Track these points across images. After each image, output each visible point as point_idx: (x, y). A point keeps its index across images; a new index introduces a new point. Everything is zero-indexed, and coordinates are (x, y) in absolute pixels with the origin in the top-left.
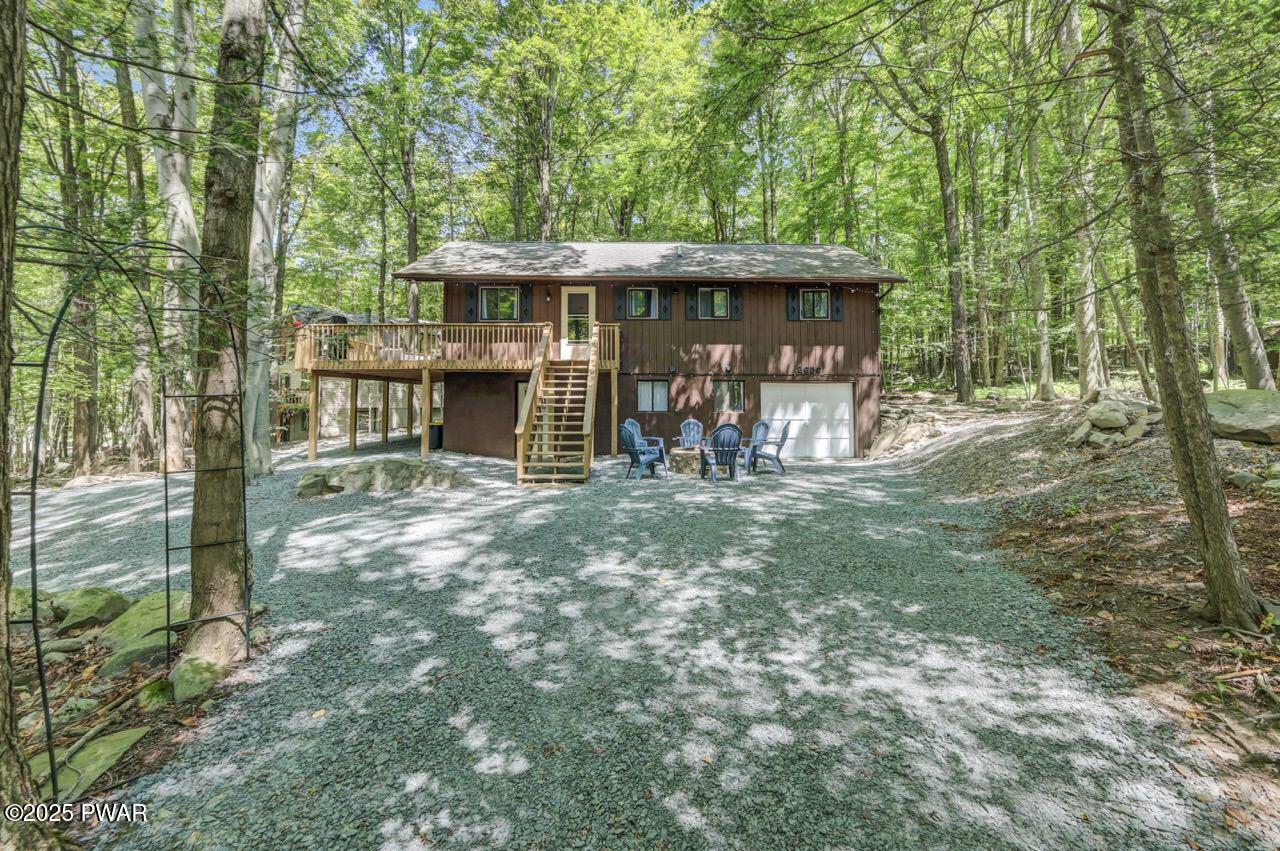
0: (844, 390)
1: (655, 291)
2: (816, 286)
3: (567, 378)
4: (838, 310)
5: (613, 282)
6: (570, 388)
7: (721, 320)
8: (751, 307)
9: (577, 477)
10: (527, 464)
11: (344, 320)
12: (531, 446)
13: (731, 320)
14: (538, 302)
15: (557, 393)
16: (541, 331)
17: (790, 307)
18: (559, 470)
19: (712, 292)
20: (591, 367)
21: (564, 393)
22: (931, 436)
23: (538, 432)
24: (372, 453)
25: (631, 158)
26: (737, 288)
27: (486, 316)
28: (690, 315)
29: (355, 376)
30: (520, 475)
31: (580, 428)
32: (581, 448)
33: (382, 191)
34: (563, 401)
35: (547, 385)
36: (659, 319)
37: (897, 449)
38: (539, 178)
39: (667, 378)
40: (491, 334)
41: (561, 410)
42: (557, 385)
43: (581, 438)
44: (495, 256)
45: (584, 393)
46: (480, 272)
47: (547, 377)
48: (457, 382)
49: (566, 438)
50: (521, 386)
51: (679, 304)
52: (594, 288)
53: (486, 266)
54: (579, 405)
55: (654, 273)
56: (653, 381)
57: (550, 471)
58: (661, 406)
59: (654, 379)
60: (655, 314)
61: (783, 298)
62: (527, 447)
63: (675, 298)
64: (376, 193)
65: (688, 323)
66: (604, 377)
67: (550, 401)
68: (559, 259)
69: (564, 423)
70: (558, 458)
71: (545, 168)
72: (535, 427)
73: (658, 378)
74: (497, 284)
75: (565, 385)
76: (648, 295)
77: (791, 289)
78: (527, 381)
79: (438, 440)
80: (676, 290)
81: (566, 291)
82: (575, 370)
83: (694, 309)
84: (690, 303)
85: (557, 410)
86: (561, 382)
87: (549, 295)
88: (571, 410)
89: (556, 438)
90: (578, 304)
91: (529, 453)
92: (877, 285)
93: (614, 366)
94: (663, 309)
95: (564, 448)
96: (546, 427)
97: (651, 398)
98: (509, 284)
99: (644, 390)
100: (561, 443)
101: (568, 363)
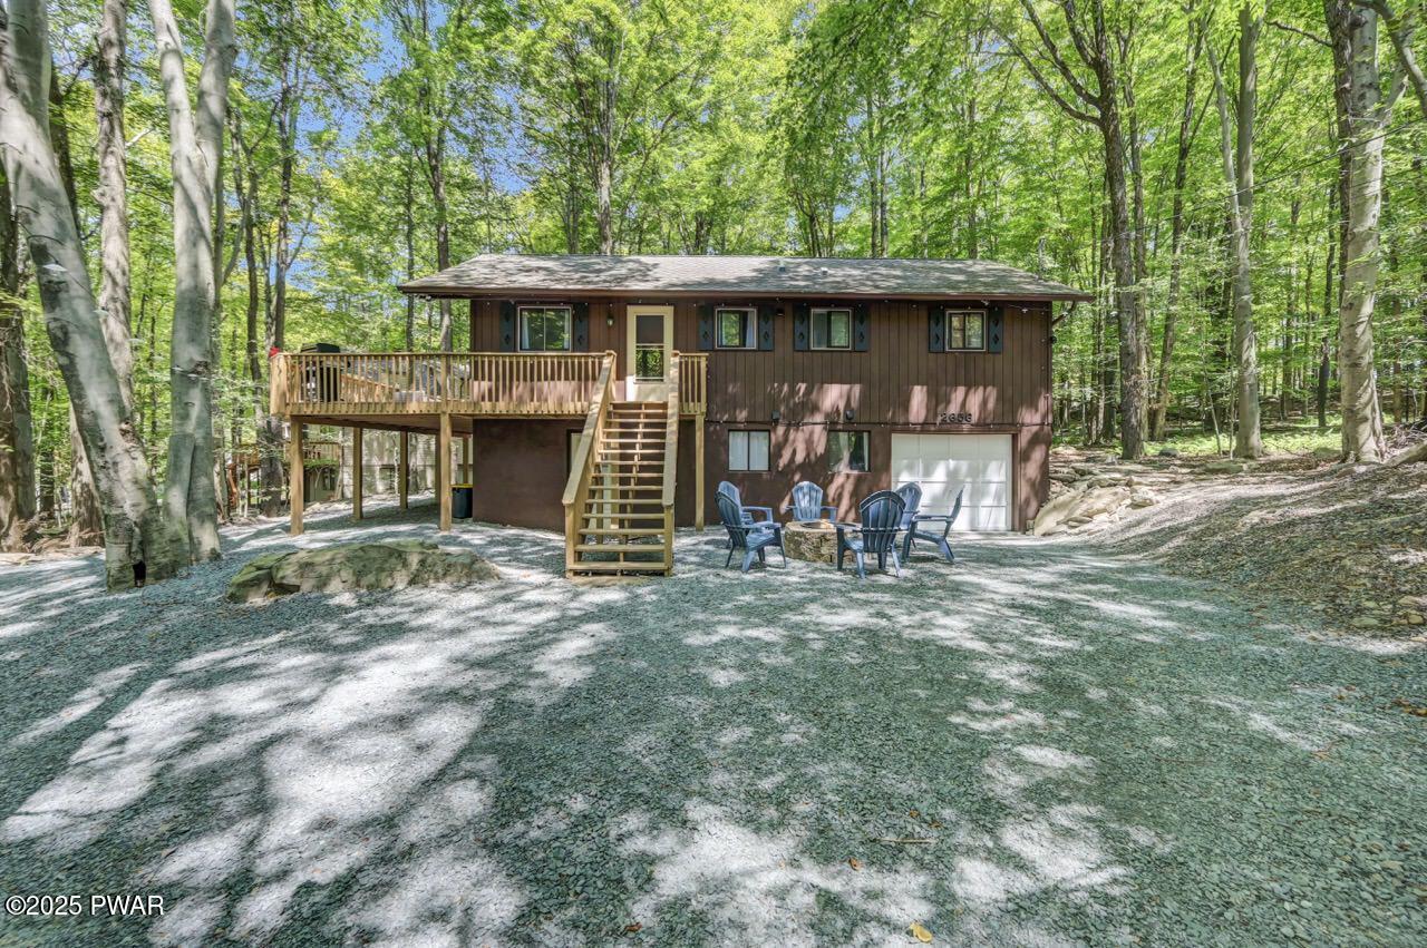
0: (1001, 444)
1: (753, 312)
2: (967, 305)
3: (636, 425)
4: (996, 339)
5: (696, 300)
6: (639, 440)
7: (841, 351)
8: (883, 334)
9: (654, 566)
10: (581, 547)
11: (335, 349)
12: (587, 521)
13: (854, 351)
14: (598, 325)
15: (622, 446)
16: (600, 363)
17: (933, 334)
18: (628, 557)
19: (829, 314)
20: (670, 411)
21: (632, 446)
22: (1136, 506)
23: (597, 500)
24: (381, 523)
25: (708, 165)
26: (861, 308)
27: (526, 344)
28: (799, 345)
29: (359, 424)
30: (571, 564)
31: (658, 494)
32: (659, 524)
33: (408, 206)
34: (631, 457)
35: (609, 435)
36: (759, 350)
37: (1082, 522)
38: (596, 185)
39: (768, 426)
40: (532, 366)
41: (628, 469)
42: (622, 435)
43: (659, 508)
44: (538, 269)
45: (662, 446)
46: (517, 285)
47: (608, 425)
48: (489, 433)
49: (636, 509)
50: (574, 437)
51: (784, 328)
52: (672, 308)
53: (526, 280)
54: (655, 462)
55: (752, 287)
56: (749, 431)
57: (613, 557)
58: (760, 464)
59: (751, 427)
60: (752, 342)
61: (923, 325)
62: (579, 521)
63: (779, 322)
64: (401, 209)
65: (796, 354)
66: (686, 425)
67: (613, 457)
68: (624, 271)
69: (632, 486)
70: (626, 539)
71: (605, 172)
72: (593, 493)
73: (754, 426)
74: (542, 303)
75: (634, 435)
76: (744, 318)
77: (935, 309)
78: (581, 431)
79: (466, 508)
80: (781, 311)
81: (633, 313)
82: (647, 416)
83: (804, 337)
84: (800, 328)
85: (623, 469)
86: (627, 431)
87: (610, 317)
88: (642, 469)
89: (623, 509)
90: (650, 330)
91: (583, 531)
92: (1048, 305)
93: (698, 409)
94: (763, 336)
95: (635, 524)
96: (608, 494)
97: (748, 453)
98: (558, 303)
99: (737, 442)
100: (630, 516)
101: (638, 406)
